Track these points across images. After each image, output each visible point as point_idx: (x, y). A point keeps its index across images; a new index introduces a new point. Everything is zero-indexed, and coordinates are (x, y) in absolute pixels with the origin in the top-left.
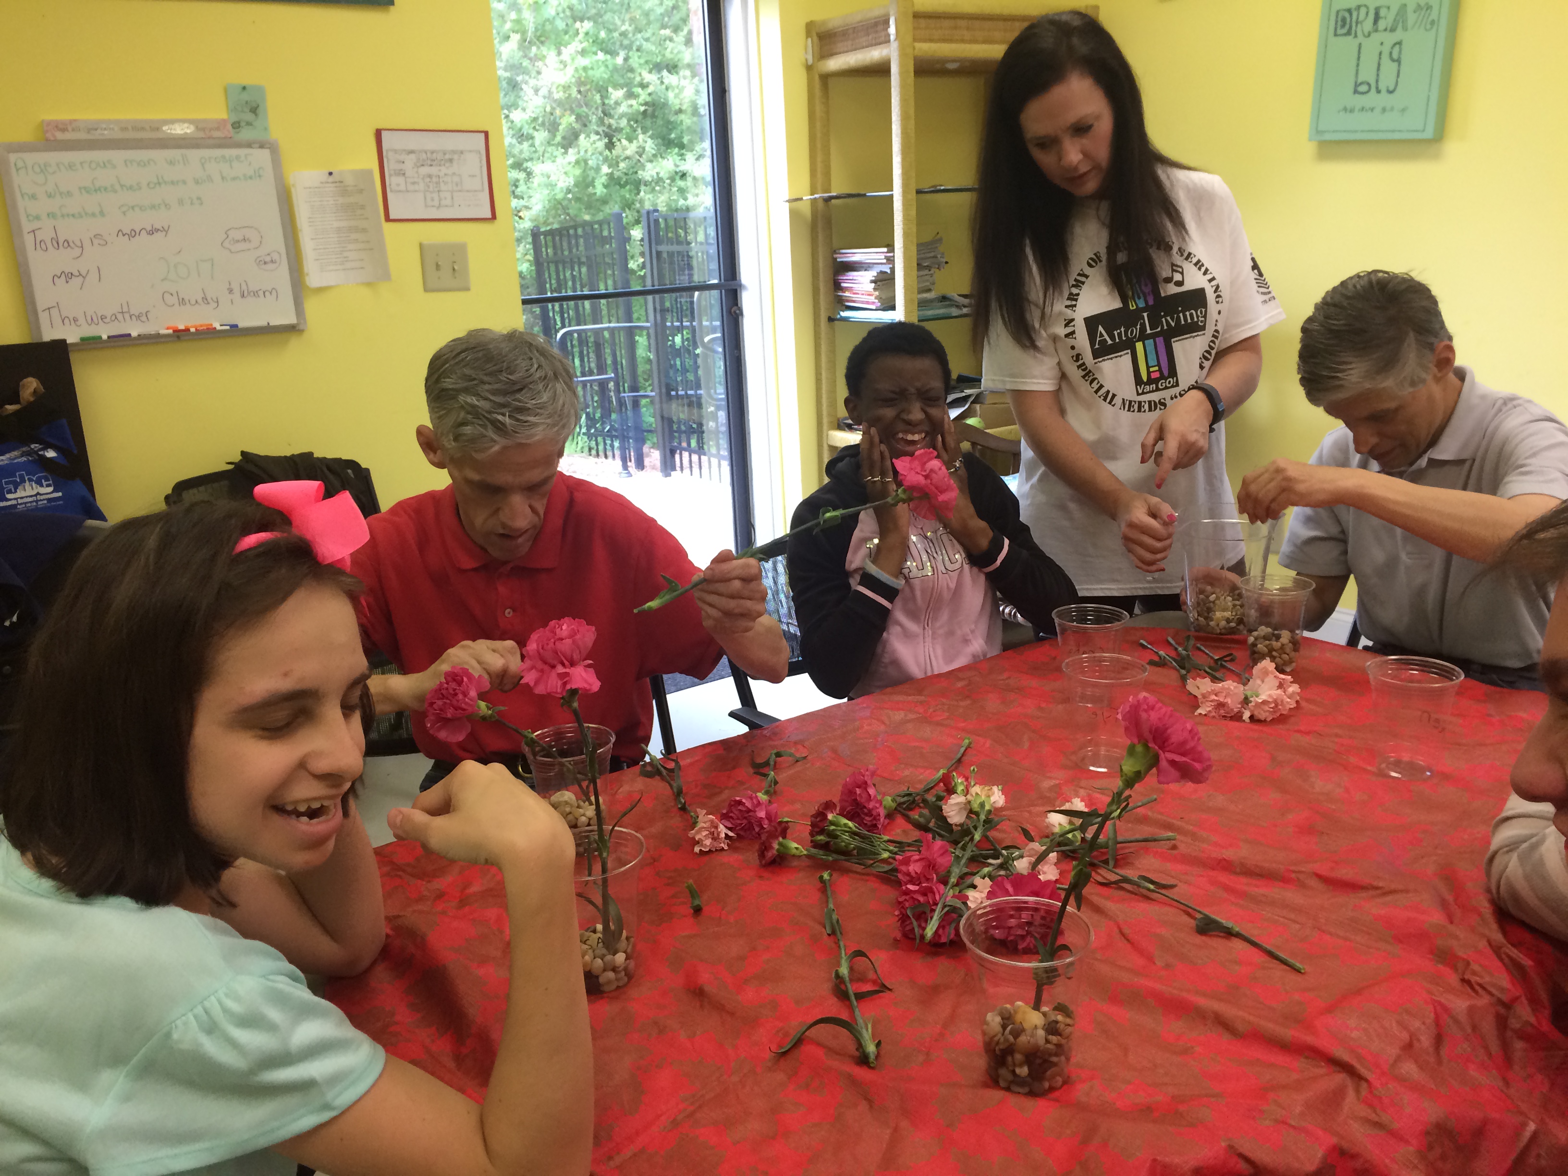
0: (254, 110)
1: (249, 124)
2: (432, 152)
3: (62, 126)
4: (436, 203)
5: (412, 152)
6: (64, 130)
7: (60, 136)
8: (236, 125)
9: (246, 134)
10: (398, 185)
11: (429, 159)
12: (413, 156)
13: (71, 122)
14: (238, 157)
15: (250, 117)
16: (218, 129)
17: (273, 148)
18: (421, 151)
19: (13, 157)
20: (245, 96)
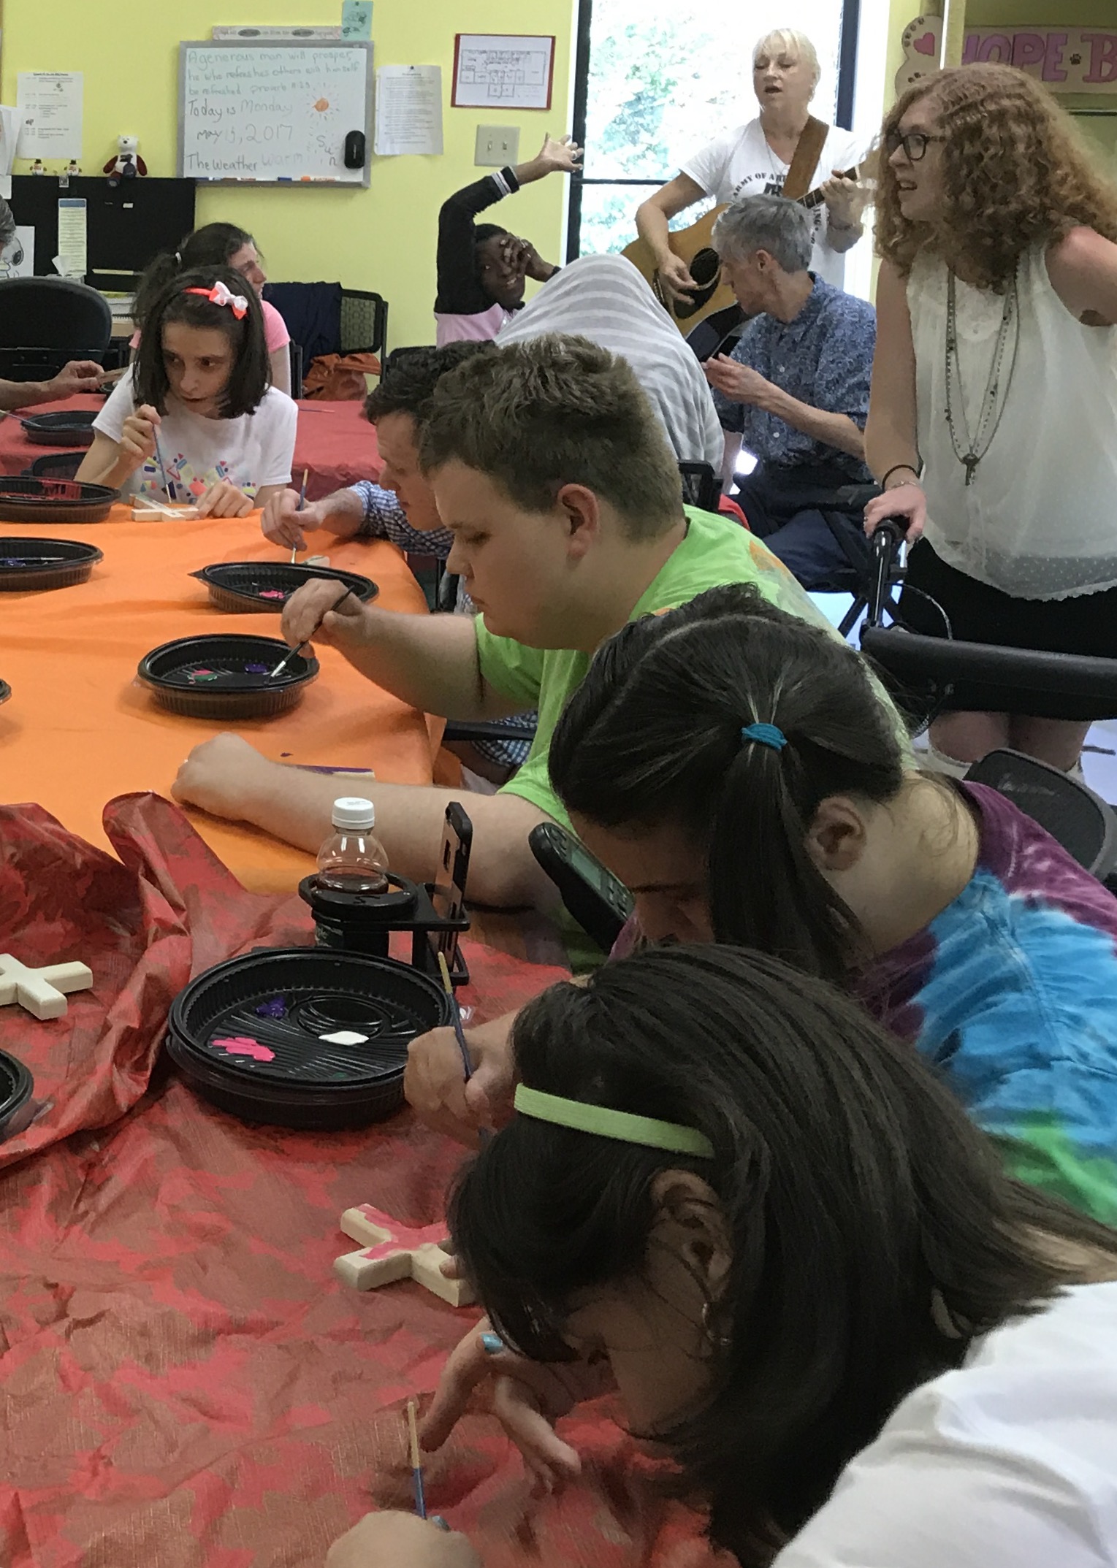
0: (362, 19)
1: (356, 29)
2: (502, 53)
3: (224, 31)
4: (498, 94)
5: (485, 52)
6: (225, 33)
7: (222, 37)
8: (346, 31)
9: (353, 37)
10: (467, 78)
11: (498, 58)
12: (484, 55)
13: (231, 27)
14: (341, 55)
15: (358, 24)
16: (331, 34)
17: (369, 47)
18: (491, 52)
19: (189, 51)
20: (357, 9)
